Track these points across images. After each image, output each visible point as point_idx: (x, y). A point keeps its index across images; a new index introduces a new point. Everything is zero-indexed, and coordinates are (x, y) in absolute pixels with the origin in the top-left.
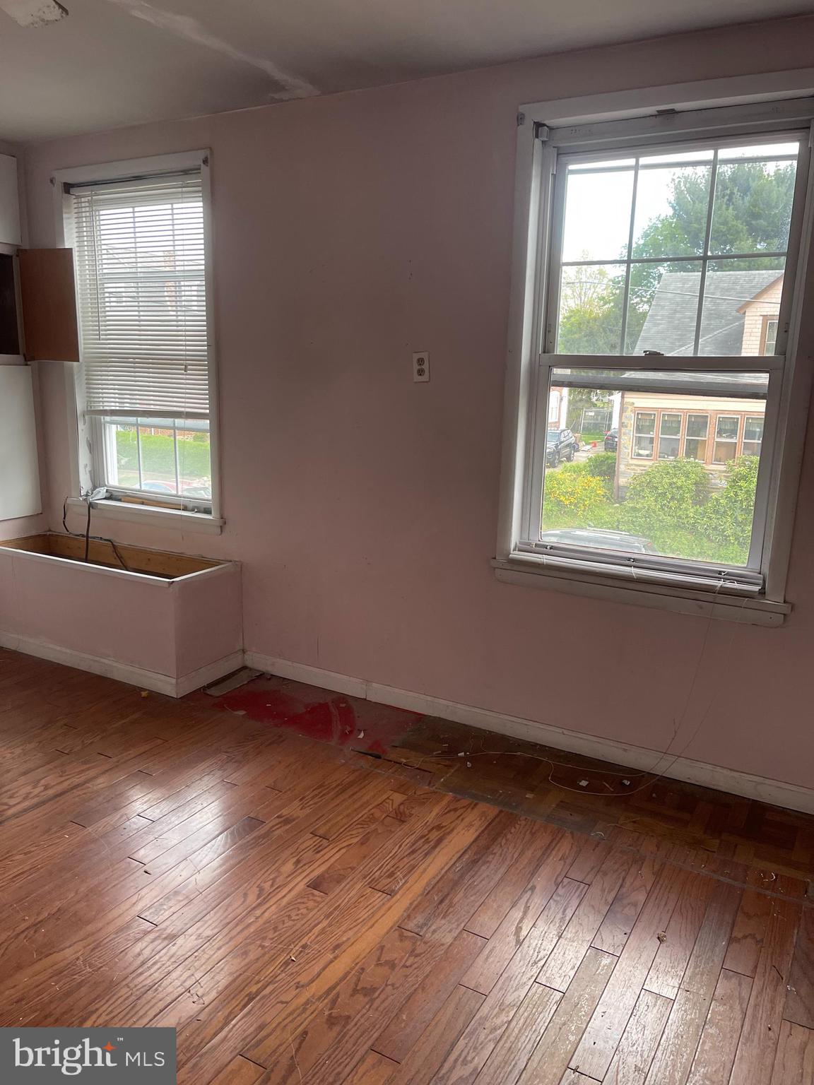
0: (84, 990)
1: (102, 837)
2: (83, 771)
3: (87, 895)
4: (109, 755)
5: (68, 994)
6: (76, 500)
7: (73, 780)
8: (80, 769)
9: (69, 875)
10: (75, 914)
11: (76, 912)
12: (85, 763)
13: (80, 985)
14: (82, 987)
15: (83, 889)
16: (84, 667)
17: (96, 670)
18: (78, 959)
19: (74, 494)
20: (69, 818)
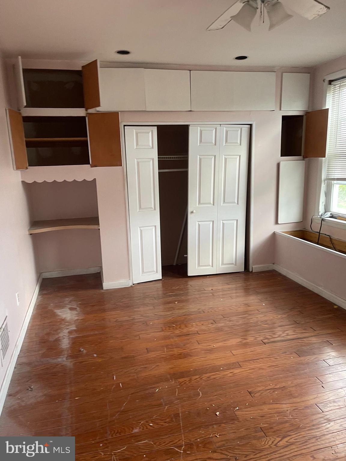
0: (287, 425)
1: (306, 364)
2: (303, 333)
3: (296, 386)
4: (315, 330)
5: (282, 423)
6: (317, 217)
7: (298, 335)
8: (302, 332)
9: (290, 374)
10: (290, 391)
11: (291, 391)
12: (305, 329)
13: (286, 422)
14: (287, 423)
15: (295, 382)
16: (311, 288)
17: (316, 291)
18: (287, 410)
19: (316, 214)
20: (294, 351)
